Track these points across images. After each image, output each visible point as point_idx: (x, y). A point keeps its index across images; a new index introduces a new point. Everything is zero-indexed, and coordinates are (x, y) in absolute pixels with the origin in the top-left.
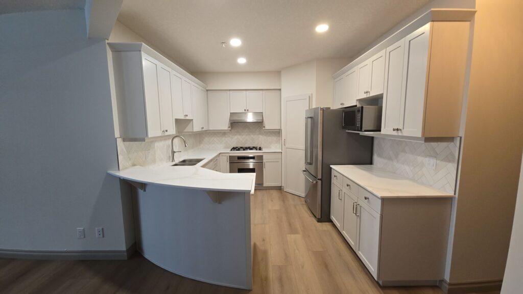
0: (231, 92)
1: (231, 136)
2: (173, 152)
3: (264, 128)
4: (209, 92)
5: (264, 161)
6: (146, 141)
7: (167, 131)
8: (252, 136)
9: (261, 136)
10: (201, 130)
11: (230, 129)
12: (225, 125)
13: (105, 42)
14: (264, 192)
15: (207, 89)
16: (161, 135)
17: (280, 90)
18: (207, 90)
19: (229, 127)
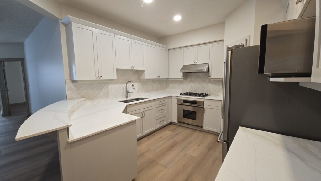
0: (184, 48)
1: (186, 84)
2: (127, 92)
3: (209, 78)
4: (170, 51)
5: (205, 106)
6: (78, 82)
7: (101, 77)
8: (203, 84)
9: (210, 85)
10: (157, 78)
11: (183, 78)
12: (179, 75)
13: (59, 21)
14: (201, 134)
15: (168, 48)
16: (95, 79)
17: (223, 40)
18: (169, 50)
19: (182, 77)
